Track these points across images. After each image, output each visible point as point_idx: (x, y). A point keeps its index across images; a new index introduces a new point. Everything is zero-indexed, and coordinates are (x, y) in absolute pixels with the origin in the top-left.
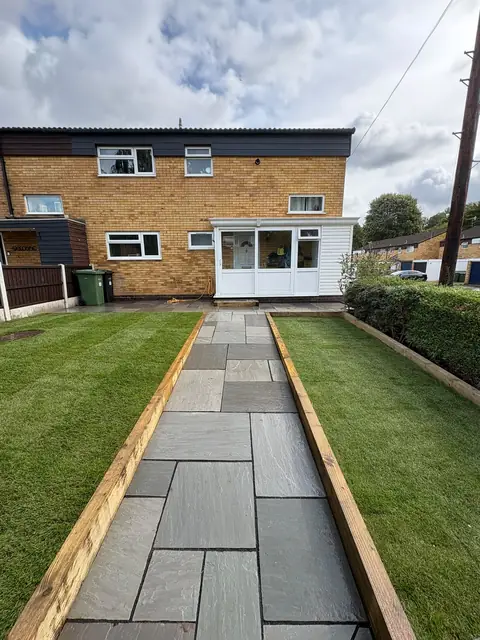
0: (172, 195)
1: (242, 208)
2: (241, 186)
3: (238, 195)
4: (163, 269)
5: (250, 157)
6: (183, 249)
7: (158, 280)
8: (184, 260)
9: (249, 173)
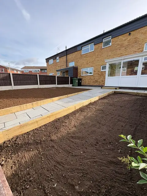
0: (98, 55)
1: (121, 54)
2: (122, 46)
3: (120, 50)
4: (93, 78)
5: (127, 33)
6: (99, 71)
7: (92, 81)
8: (99, 75)
9: (125, 40)
